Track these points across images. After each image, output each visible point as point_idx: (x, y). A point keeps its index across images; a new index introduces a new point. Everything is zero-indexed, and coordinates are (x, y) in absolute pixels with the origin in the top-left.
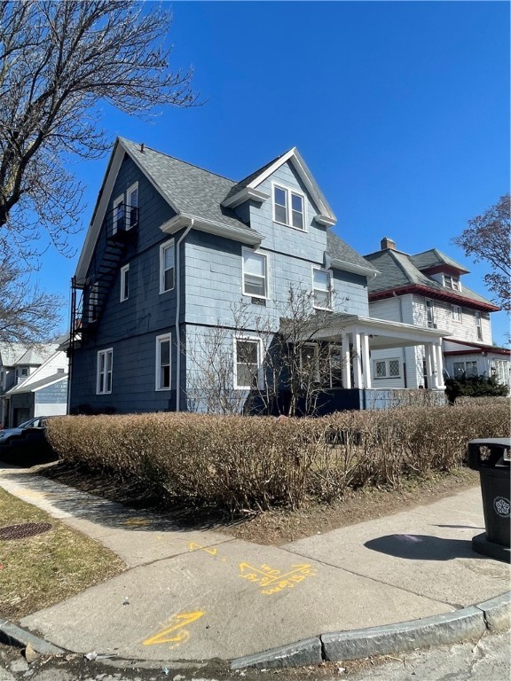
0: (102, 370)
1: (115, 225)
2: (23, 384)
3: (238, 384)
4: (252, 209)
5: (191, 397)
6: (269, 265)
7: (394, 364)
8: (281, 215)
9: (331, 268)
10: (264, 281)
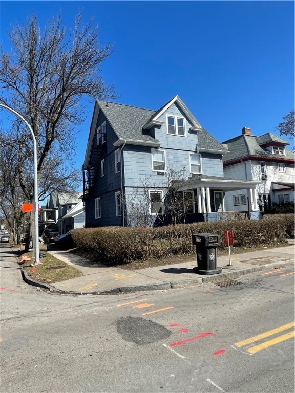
0: (97, 207)
1: (98, 141)
2: (70, 213)
3: (152, 212)
4: (156, 130)
5: (129, 219)
6: (165, 156)
7: (243, 197)
8: (172, 130)
9: (200, 153)
10: (163, 164)
